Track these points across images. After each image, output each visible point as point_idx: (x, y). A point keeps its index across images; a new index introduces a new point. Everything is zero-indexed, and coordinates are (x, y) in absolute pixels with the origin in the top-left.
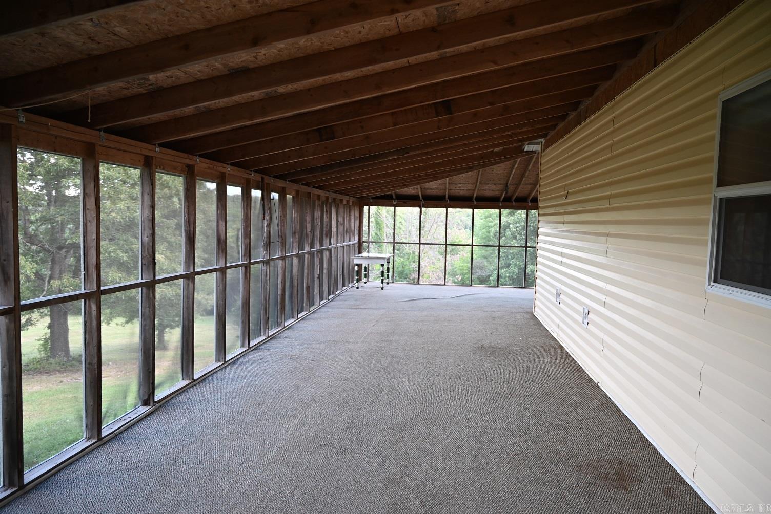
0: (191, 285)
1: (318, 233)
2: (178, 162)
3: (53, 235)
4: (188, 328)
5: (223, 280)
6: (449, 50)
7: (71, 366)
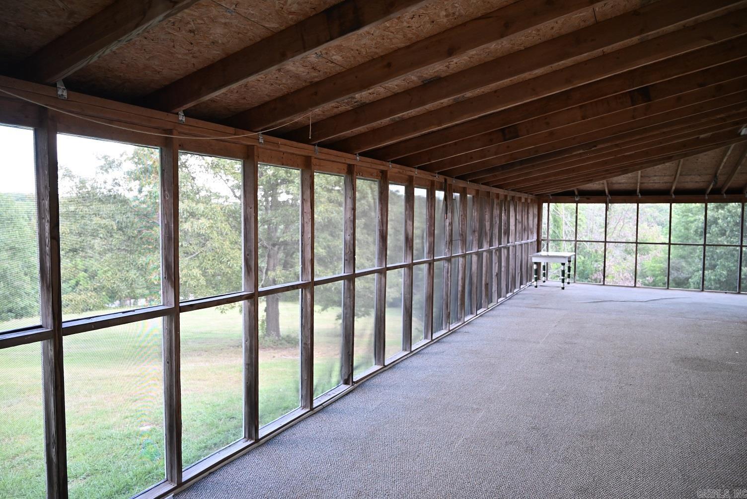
0: (383, 279)
1: (496, 231)
2: (374, 169)
3: (269, 234)
4: (381, 318)
5: (410, 276)
6: (652, 33)
7: (281, 344)
